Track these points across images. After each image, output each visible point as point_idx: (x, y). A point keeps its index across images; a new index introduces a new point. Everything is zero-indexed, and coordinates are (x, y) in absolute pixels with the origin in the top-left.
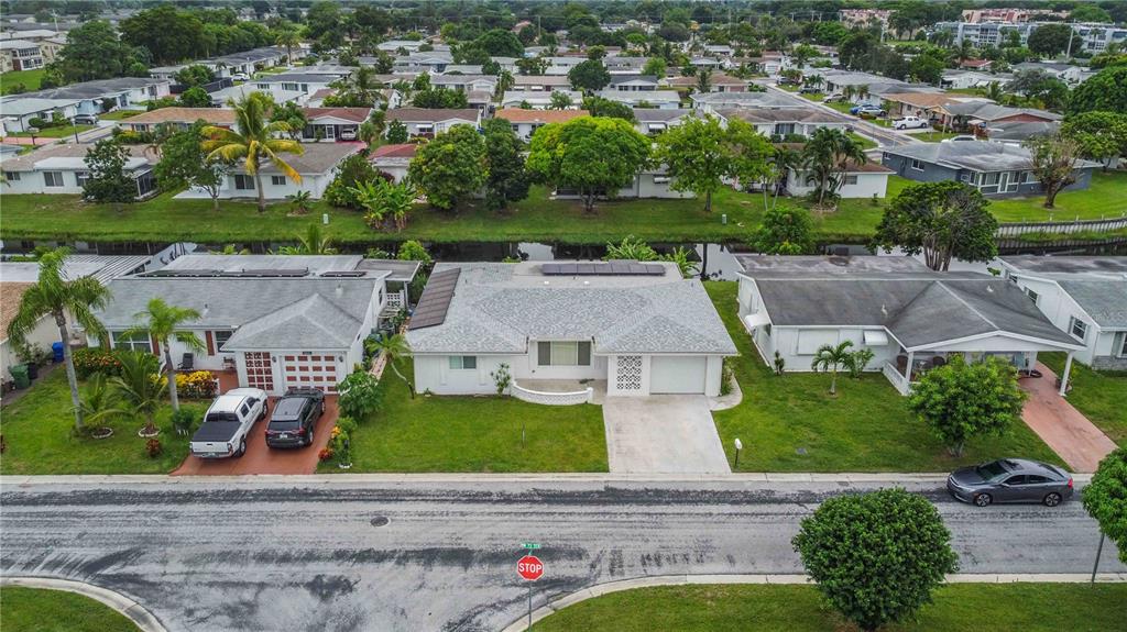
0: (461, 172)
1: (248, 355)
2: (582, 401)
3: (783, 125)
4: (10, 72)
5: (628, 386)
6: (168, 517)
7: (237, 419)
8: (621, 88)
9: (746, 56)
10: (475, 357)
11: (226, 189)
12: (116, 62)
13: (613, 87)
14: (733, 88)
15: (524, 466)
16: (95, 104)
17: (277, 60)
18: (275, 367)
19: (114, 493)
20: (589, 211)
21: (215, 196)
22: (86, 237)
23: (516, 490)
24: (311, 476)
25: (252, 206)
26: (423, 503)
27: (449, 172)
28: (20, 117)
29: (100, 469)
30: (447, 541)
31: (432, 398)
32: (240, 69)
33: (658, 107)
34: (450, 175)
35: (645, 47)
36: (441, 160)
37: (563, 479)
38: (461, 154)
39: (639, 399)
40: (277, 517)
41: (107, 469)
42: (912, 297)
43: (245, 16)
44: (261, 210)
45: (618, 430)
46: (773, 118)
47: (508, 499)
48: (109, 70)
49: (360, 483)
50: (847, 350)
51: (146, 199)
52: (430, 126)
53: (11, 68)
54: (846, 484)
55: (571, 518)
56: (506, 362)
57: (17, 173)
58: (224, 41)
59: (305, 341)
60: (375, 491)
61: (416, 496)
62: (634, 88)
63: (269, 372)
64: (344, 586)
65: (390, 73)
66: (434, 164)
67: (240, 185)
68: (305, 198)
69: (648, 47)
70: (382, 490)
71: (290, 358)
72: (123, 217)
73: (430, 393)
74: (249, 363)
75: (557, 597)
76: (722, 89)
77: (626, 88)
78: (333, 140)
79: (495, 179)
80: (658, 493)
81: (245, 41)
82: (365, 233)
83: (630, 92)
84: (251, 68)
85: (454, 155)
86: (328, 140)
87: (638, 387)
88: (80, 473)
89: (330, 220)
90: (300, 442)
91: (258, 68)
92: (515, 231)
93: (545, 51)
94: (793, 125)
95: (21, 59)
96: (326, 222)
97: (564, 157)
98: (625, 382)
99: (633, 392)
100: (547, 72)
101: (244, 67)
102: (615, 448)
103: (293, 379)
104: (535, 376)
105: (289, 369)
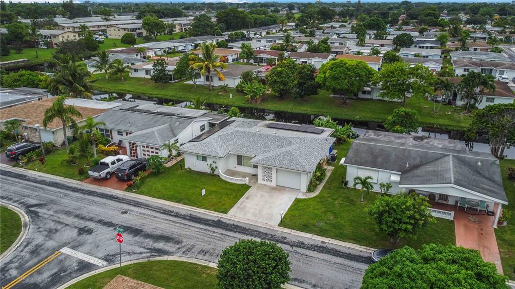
0: (283, 80)
1: (130, 143)
2: (244, 183)
3: (485, 69)
4: (179, 32)
5: (267, 180)
6: (66, 195)
7: (108, 166)
8: (420, 47)
9: (508, 33)
10: (206, 157)
11: (201, 81)
12: (209, 29)
13: (416, 46)
14: (481, 50)
15: (196, 204)
16: (192, 45)
17: (278, 30)
18: (138, 149)
19: (60, 184)
20: (344, 103)
21: (195, 83)
22: (148, 95)
23: (183, 213)
24: (122, 192)
25: (207, 88)
26: (146, 210)
27: (278, 80)
28: (161, 49)
29: (63, 175)
30: (139, 225)
31: (190, 171)
32: (259, 34)
33: (427, 57)
34: (278, 82)
35: (450, 27)
36: (276, 75)
37: (206, 213)
38: (285, 73)
39: (270, 187)
40: (95, 203)
41: (65, 176)
42: (430, 160)
43: (284, 11)
44: (210, 90)
45: (247, 198)
46: (480, 65)
47: (177, 215)
48: (205, 32)
49: (135, 198)
50: (369, 180)
51: (175, 82)
52: (306, 60)
53: (180, 31)
54: (325, 243)
55: (191, 228)
56: (215, 161)
57: (137, 69)
58: (258, 22)
59: (148, 141)
60: (135, 201)
61: (147, 206)
62: (427, 47)
63: (136, 150)
64: (89, 231)
65: (315, 36)
66: (273, 76)
67: (208, 80)
68: (226, 87)
69: (452, 27)
70: (138, 202)
71: (144, 147)
72: (163, 88)
73: (189, 169)
74: (130, 146)
75: (155, 256)
76: (475, 50)
77: (423, 47)
78: (266, 64)
79: (300, 85)
80: (237, 227)
81: (268, 22)
82: (244, 103)
83: (425, 50)
84: (264, 33)
85: (281, 72)
86: (263, 64)
87: (271, 181)
88: (57, 175)
89: (233, 97)
90: (125, 178)
91: (268, 33)
92: (305, 109)
93: (397, 28)
94: (491, 70)
95: (183, 28)
96: (231, 97)
97: (329, 77)
98: (265, 178)
99: (268, 183)
100: (387, 38)
101: (261, 33)
102: (239, 204)
103: (144, 155)
104: (235, 169)
105: (144, 151)
